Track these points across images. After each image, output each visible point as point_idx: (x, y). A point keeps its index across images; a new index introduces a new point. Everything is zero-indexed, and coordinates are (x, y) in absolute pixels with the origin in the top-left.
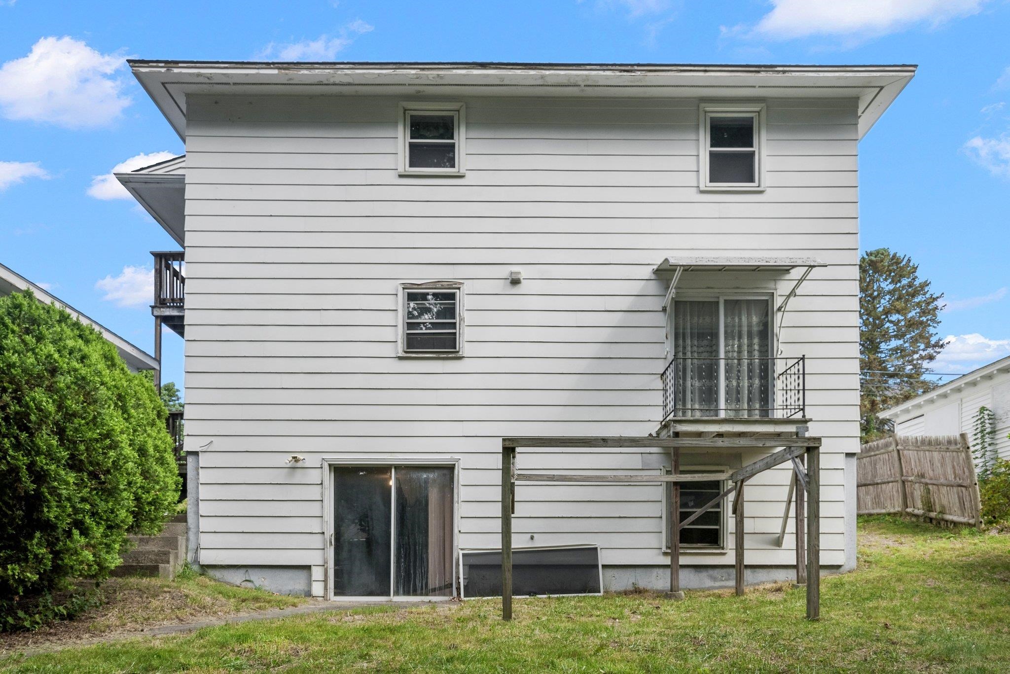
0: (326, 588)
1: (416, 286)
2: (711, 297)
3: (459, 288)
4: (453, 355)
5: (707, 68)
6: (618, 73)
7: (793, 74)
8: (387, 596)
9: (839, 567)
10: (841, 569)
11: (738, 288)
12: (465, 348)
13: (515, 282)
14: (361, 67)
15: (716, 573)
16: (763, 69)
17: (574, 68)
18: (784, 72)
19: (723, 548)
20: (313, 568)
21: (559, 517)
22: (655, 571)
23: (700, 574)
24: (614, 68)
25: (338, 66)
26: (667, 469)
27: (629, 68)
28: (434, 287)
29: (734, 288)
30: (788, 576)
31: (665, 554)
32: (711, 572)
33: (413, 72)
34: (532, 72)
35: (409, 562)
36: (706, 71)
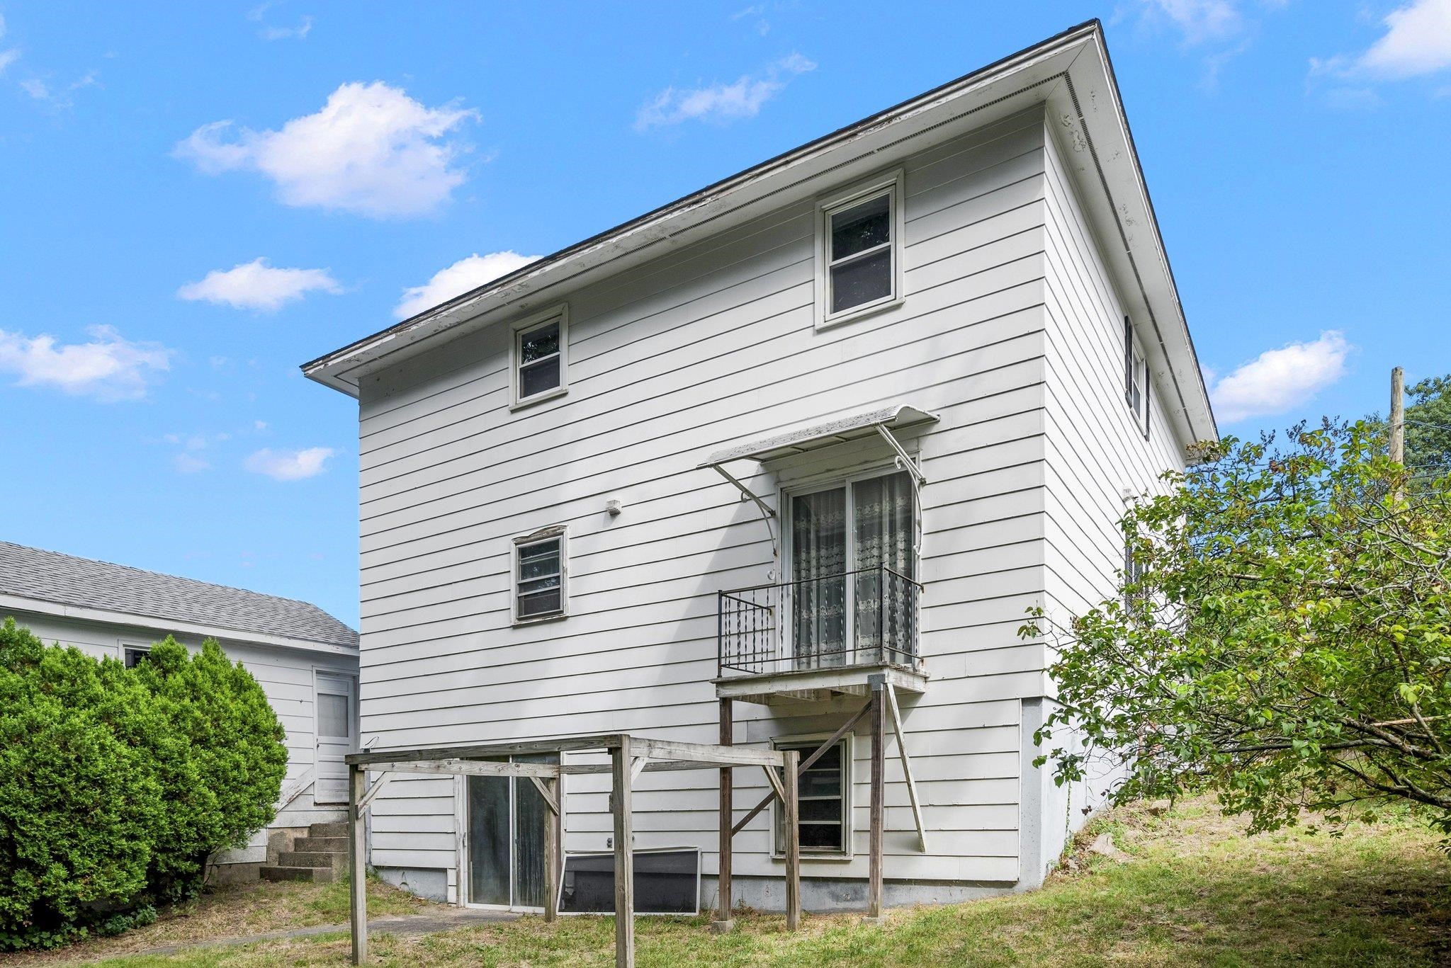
0: (458, 895)
1: (526, 540)
2: (834, 483)
3: (562, 533)
4: (557, 617)
5: (788, 158)
6: (687, 210)
7: (903, 117)
8: (506, 904)
9: (1010, 884)
10: (1016, 888)
11: (866, 462)
12: (569, 606)
13: (614, 514)
14: (453, 304)
15: (839, 889)
16: (860, 128)
17: (640, 223)
18: (889, 120)
19: (845, 853)
20: (449, 871)
21: (658, 812)
22: (766, 883)
23: (819, 891)
24: (681, 204)
25: (437, 311)
26: (776, 742)
27: (698, 197)
28: (541, 536)
29: (861, 464)
30: (936, 897)
31: (775, 861)
32: (833, 887)
33: (495, 291)
34: (600, 246)
35: (526, 867)
36: (787, 162)
